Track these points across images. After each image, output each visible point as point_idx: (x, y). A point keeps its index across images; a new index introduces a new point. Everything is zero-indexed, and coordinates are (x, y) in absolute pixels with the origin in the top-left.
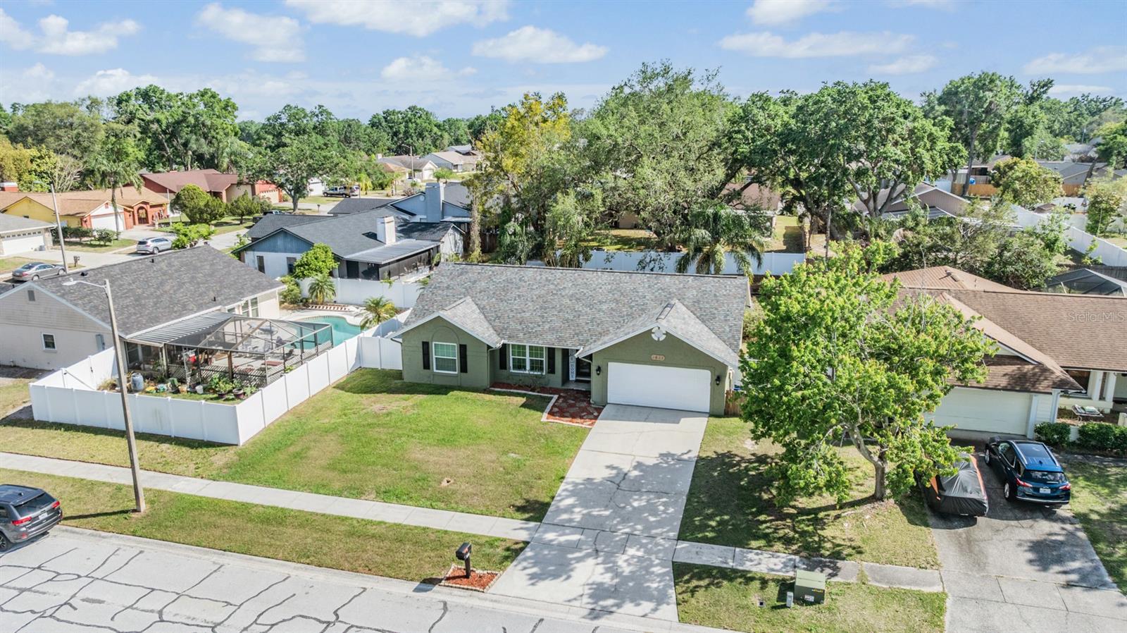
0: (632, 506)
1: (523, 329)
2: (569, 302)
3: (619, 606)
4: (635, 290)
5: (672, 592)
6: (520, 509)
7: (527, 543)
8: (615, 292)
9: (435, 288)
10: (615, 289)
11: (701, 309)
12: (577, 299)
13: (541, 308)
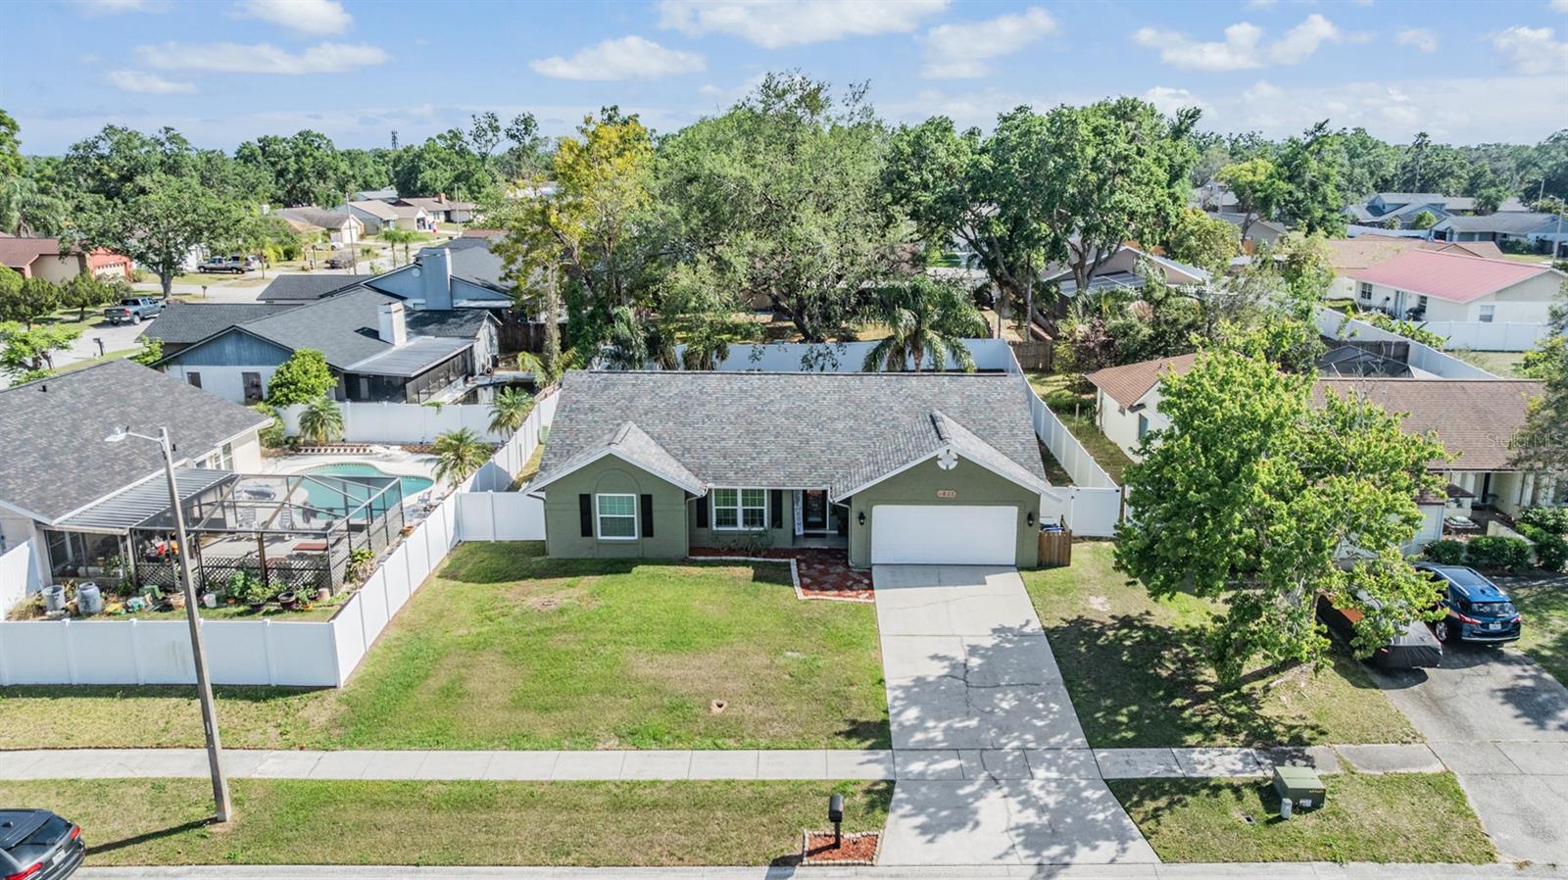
0: (1002, 709)
1: (731, 465)
2: (786, 422)
3: (1071, 853)
4: (874, 399)
5: (1127, 821)
6: (849, 735)
7: (891, 783)
8: (847, 403)
9: (571, 411)
10: (846, 399)
11: (974, 420)
12: (796, 417)
13: (748, 432)
